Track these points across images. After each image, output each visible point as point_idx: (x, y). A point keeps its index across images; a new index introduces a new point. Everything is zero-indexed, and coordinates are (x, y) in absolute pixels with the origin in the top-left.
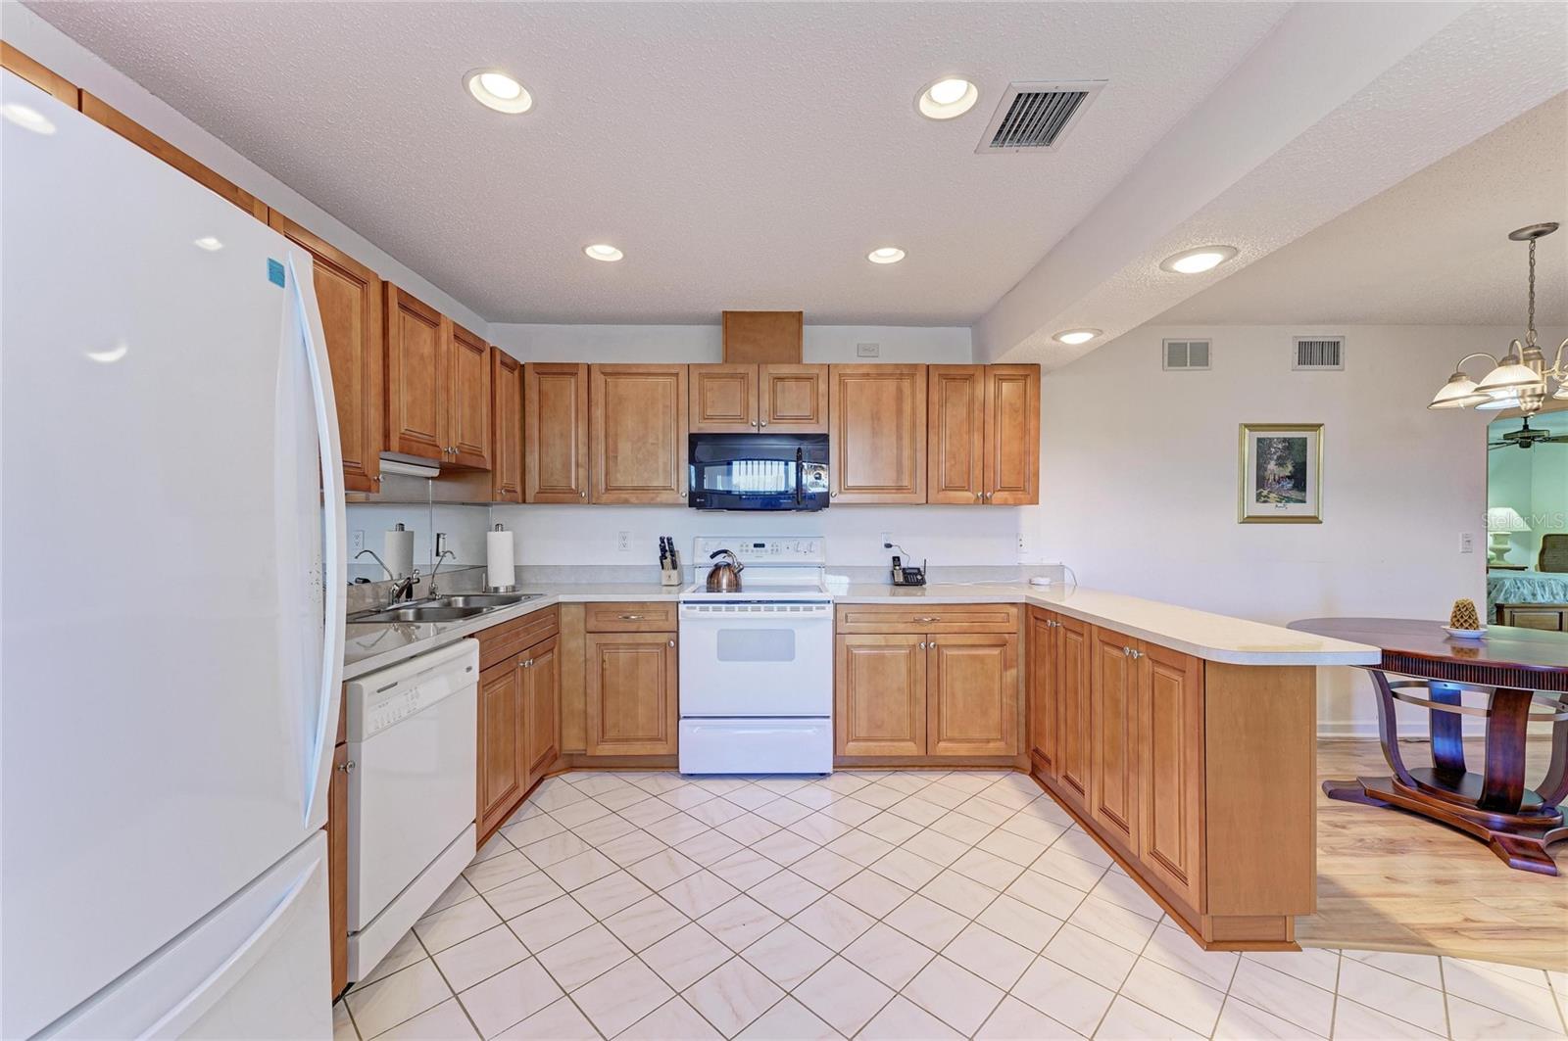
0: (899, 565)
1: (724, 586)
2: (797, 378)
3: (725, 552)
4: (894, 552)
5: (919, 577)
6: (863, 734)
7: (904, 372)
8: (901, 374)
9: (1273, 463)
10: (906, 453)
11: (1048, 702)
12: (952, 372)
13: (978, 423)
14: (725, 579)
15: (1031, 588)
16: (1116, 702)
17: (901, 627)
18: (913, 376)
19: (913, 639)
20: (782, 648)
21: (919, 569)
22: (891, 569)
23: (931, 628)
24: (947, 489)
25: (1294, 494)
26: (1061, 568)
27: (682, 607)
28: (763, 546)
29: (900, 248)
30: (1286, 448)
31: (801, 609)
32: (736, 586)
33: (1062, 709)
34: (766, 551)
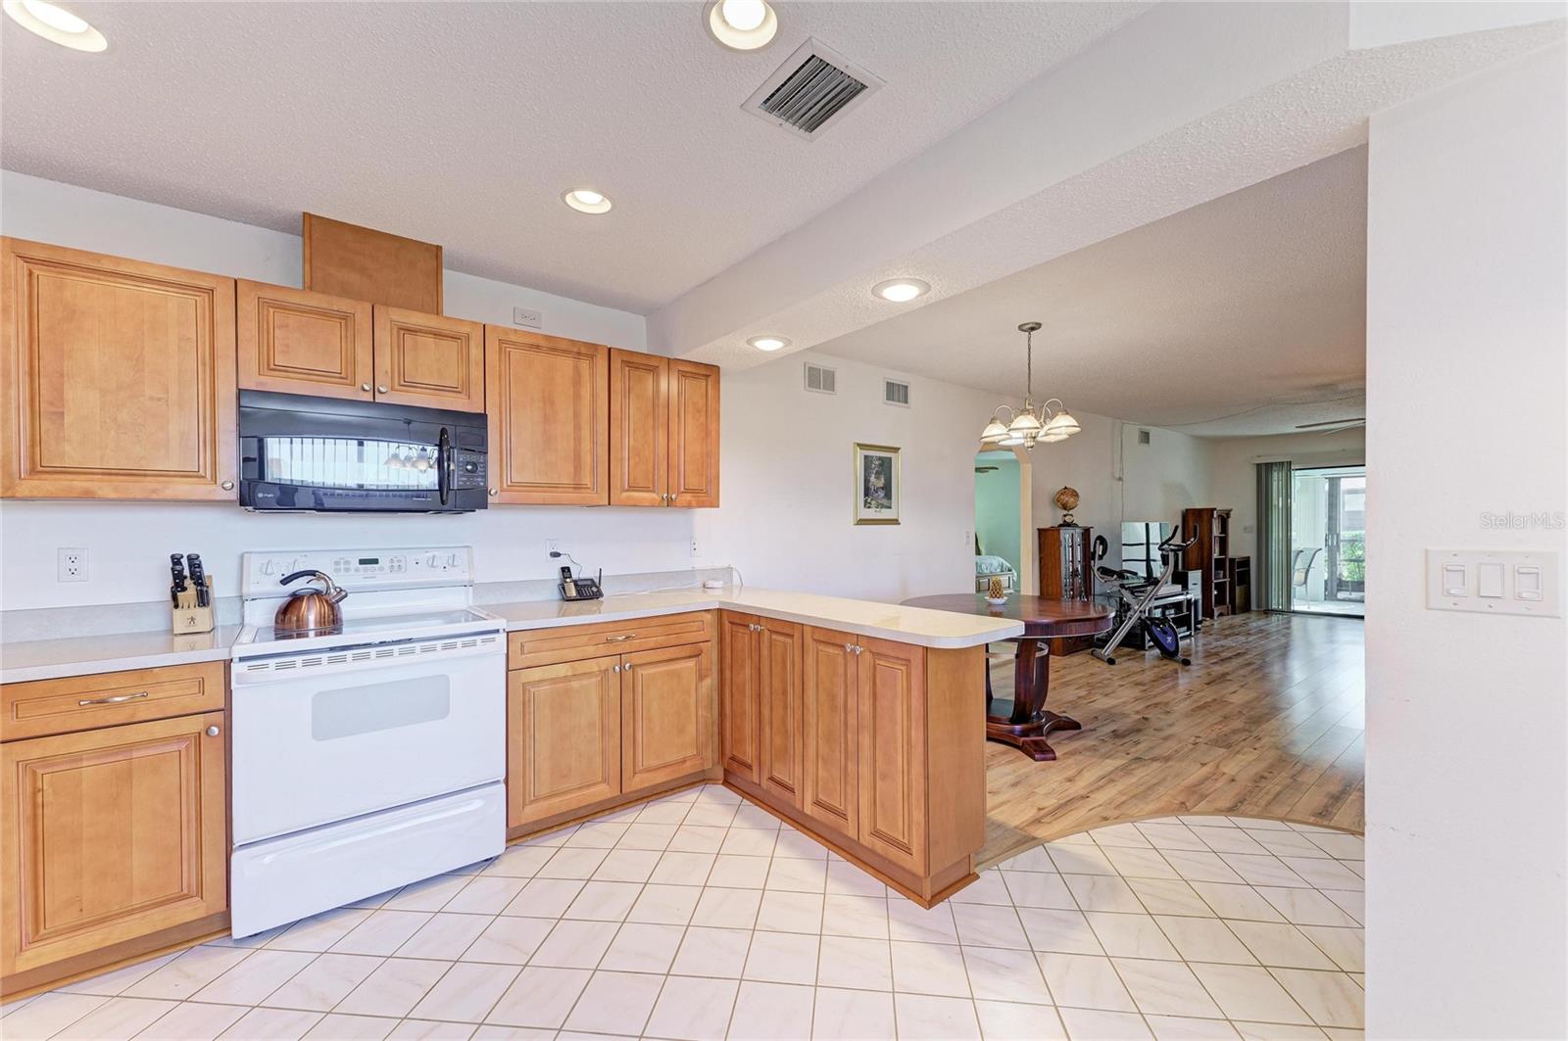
0: (570, 577)
1: (312, 625)
2: (438, 334)
3: (313, 573)
4: (563, 562)
5: (594, 589)
6: (544, 791)
7: (585, 351)
8: (579, 353)
9: (873, 476)
10: (586, 445)
11: (749, 707)
12: (635, 359)
13: (663, 419)
14: (311, 614)
15: (704, 592)
16: (832, 697)
17: (591, 651)
18: (592, 357)
19: (605, 663)
20: (432, 702)
21: (592, 580)
22: (559, 582)
23: (626, 647)
24: (631, 488)
25: (885, 502)
26: (730, 570)
27: (237, 668)
28: (375, 561)
29: (605, 195)
30: (881, 465)
31: (459, 645)
32: (332, 623)
33: (766, 711)
34: (382, 569)
